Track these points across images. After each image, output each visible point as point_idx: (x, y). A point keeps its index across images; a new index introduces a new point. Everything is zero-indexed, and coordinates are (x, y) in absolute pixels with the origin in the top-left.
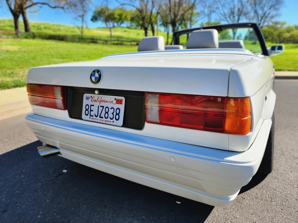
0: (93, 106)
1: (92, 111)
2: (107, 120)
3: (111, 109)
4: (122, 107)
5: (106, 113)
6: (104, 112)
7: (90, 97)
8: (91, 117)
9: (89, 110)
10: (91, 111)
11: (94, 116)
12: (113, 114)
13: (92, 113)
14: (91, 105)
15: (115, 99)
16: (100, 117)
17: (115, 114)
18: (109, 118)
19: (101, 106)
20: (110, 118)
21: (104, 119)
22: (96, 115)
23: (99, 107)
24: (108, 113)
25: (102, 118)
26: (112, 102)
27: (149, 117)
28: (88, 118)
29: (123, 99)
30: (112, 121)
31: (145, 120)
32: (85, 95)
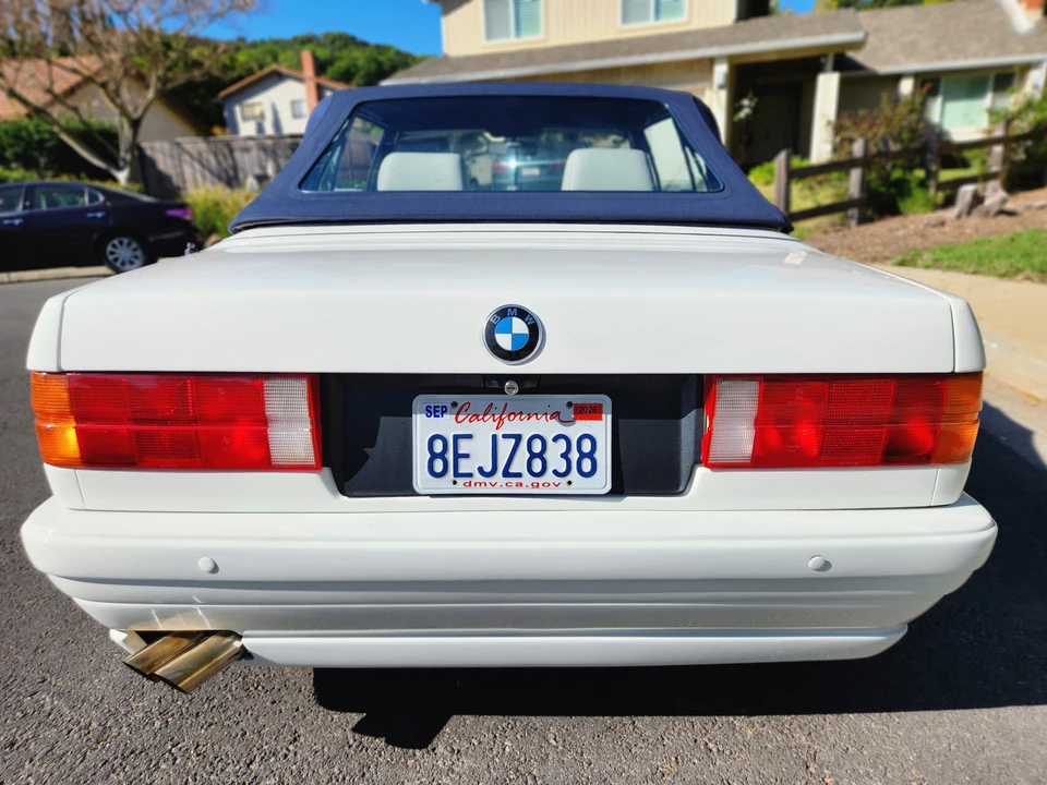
0: (470, 437)
1: (466, 456)
2: (541, 480)
3: (556, 439)
4: (601, 429)
5: (533, 456)
6: (523, 454)
7: (449, 406)
8: (461, 481)
9: (447, 457)
10: (457, 456)
11: (477, 474)
12: (565, 456)
13: (464, 467)
14: (456, 438)
15: (570, 404)
16: (506, 474)
17: (574, 456)
18: (549, 472)
19: (505, 436)
20: (555, 472)
21: (527, 479)
22: (488, 469)
23: (500, 438)
24: (541, 455)
25: (519, 475)
26: (556, 415)
27: (718, 450)
28: (445, 484)
29: (605, 401)
30: (564, 481)
31: (697, 462)
32: (420, 401)
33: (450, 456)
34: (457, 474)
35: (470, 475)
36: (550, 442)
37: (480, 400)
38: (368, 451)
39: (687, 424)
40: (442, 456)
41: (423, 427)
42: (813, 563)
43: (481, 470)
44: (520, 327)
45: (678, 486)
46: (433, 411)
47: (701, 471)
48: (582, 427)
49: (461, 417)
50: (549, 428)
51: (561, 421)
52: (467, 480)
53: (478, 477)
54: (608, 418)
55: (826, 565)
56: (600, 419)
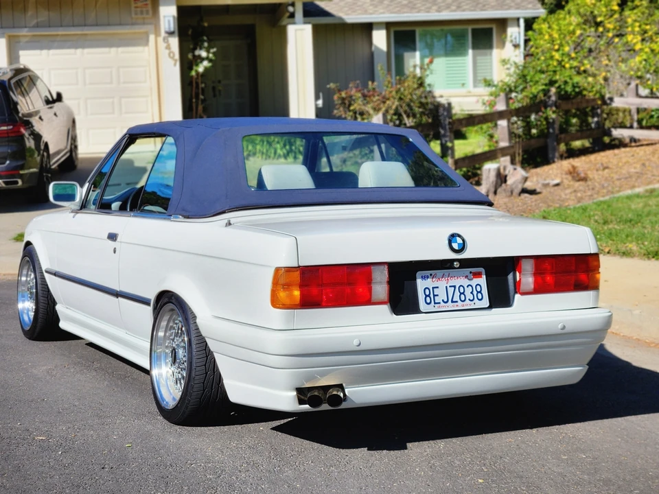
0: (438, 287)
1: (437, 295)
2: (465, 304)
3: (468, 287)
4: (482, 281)
5: (461, 294)
6: (457, 294)
7: (429, 275)
8: (436, 305)
9: (431, 295)
10: (434, 296)
11: (442, 302)
12: (472, 293)
13: (437, 300)
14: (433, 288)
15: (471, 272)
16: (452, 302)
17: (475, 293)
18: (467, 299)
19: (450, 287)
20: (469, 300)
21: (460, 303)
22: (446, 300)
23: (448, 287)
24: (463, 293)
25: (457, 302)
26: (466, 277)
27: (523, 288)
28: (431, 308)
29: (482, 270)
30: (472, 302)
31: (516, 292)
32: (419, 274)
33: (432, 296)
34: (435, 303)
35: (439, 303)
36: (466, 287)
37: (439, 272)
38: (401, 295)
39: (510, 277)
40: (429, 296)
41: (421, 284)
42: (560, 326)
43: (443, 300)
44: (459, 240)
45: (510, 303)
46: (424, 278)
47: (517, 296)
48: (475, 281)
49: (434, 279)
50: (465, 282)
51: (469, 279)
52: (438, 305)
53: (442, 304)
54: (484, 277)
55: (564, 328)
56: (481, 277)
